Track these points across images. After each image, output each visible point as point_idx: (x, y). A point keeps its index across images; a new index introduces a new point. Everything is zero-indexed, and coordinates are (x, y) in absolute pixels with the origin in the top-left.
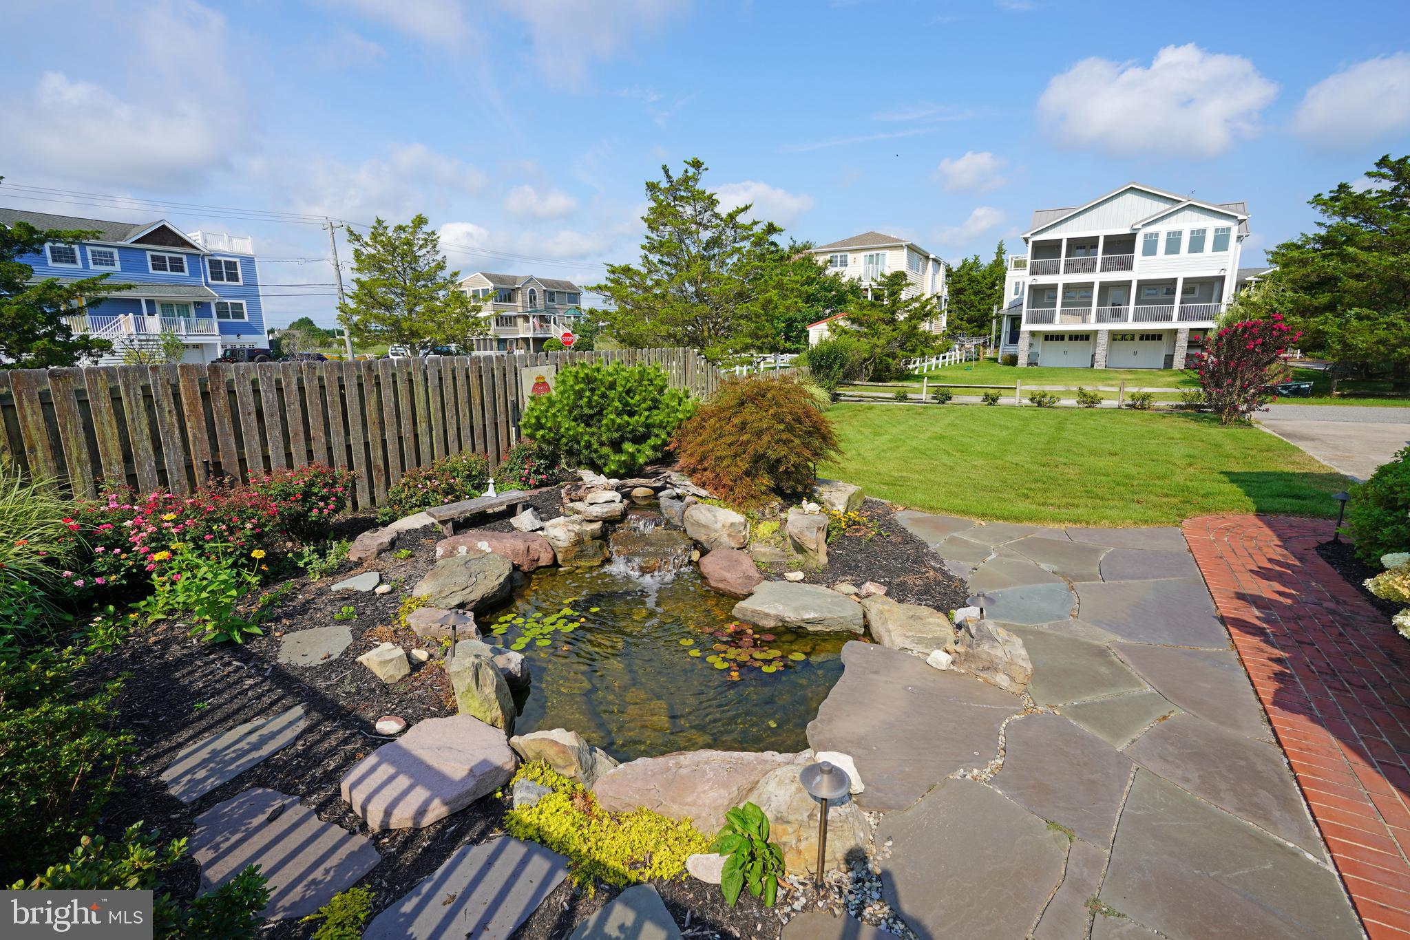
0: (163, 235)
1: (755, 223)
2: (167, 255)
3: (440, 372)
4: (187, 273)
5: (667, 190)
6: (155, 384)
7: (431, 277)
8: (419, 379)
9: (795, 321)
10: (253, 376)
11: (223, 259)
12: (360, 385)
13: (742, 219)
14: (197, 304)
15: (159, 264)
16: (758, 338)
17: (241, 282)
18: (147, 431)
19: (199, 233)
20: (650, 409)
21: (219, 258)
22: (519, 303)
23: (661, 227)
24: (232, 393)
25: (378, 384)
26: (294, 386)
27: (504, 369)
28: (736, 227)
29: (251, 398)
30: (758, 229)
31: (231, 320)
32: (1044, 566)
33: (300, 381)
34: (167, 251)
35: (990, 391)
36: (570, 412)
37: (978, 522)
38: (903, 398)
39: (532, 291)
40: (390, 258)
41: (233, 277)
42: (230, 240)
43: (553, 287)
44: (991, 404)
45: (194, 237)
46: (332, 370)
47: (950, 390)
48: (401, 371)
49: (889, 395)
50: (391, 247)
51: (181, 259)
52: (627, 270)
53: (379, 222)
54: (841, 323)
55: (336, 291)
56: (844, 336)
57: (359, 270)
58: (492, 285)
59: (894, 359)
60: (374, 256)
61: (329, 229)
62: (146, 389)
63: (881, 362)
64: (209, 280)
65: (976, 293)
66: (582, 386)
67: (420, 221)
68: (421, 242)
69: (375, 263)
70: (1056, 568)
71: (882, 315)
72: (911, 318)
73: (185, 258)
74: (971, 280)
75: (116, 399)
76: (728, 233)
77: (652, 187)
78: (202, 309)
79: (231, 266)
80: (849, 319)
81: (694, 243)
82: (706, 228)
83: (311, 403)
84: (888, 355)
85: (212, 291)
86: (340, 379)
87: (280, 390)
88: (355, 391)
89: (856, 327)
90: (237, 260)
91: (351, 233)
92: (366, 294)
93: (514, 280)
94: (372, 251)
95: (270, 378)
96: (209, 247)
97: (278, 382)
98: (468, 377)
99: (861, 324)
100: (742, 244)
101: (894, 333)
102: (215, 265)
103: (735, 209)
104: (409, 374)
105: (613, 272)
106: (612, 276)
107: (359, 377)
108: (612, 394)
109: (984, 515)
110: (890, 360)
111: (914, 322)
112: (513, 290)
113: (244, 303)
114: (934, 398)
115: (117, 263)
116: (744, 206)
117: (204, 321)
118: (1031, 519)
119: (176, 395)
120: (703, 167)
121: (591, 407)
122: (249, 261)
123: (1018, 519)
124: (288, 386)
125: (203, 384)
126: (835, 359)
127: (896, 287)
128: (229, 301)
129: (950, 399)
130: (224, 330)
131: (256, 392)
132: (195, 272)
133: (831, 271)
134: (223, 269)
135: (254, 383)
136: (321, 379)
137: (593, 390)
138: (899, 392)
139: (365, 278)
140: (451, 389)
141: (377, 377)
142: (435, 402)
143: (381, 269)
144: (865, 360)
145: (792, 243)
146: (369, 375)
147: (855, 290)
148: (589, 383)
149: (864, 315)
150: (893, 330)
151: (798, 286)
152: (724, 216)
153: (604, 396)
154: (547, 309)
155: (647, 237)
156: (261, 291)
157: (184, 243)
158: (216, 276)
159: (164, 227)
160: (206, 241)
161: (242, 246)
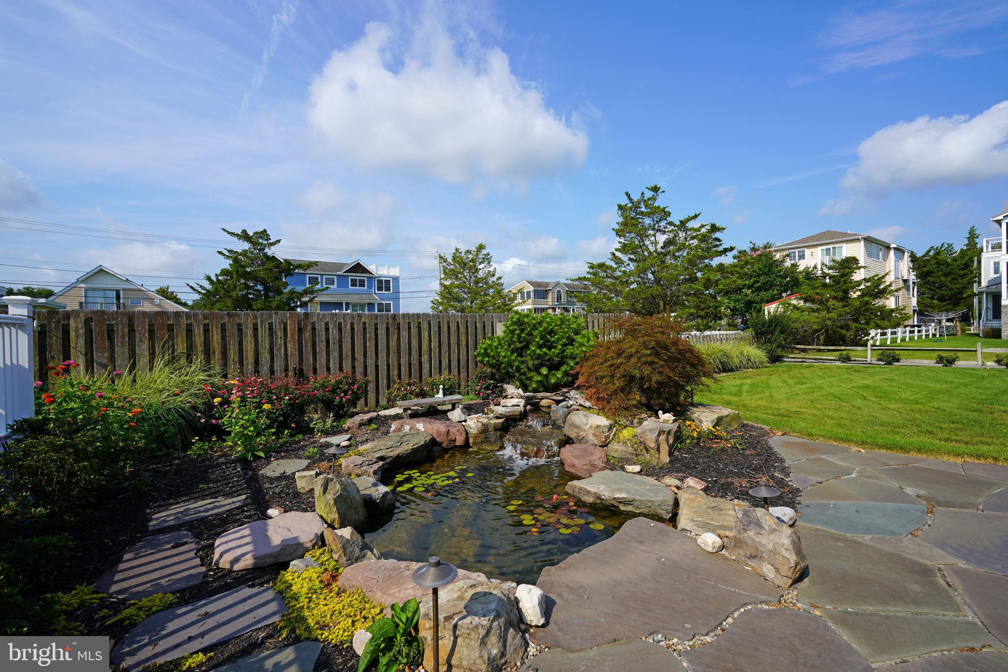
0: (358, 268)
1: (703, 226)
2: (358, 278)
3: (439, 323)
4: (366, 288)
5: (631, 208)
6: (276, 321)
7: (485, 280)
8: (425, 326)
10: (327, 320)
11: (384, 279)
12: (388, 329)
13: (690, 225)
14: (369, 304)
15: (354, 283)
16: (702, 310)
17: (391, 292)
18: (268, 347)
19: (374, 266)
21: (382, 279)
22: (550, 299)
23: (628, 235)
24: (314, 329)
25: (399, 328)
26: (349, 327)
27: (484, 323)
28: (686, 230)
29: (324, 333)
30: (703, 230)
32: (909, 490)
33: (352, 324)
34: (358, 276)
35: (944, 354)
36: (509, 346)
37: (855, 449)
38: (847, 359)
39: (559, 291)
40: (462, 270)
41: (388, 289)
42: (389, 269)
43: (573, 288)
44: (947, 366)
45: (372, 268)
46: (372, 319)
47: (897, 352)
48: (414, 321)
49: (833, 358)
50: (464, 265)
51: (364, 280)
52: (602, 266)
53: (457, 250)
54: (794, 302)
56: (796, 311)
57: (444, 279)
58: (532, 288)
59: (848, 331)
62: (271, 324)
63: (834, 332)
64: (377, 292)
65: (946, 275)
66: (515, 327)
67: (481, 247)
68: (481, 260)
69: (453, 274)
70: (922, 492)
71: (833, 293)
72: (862, 296)
73: (366, 279)
74: (939, 263)
75: (255, 329)
76: (681, 235)
77: (620, 207)
78: (371, 306)
79: (388, 282)
80: (801, 299)
81: (652, 243)
82: (664, 232)
83: (357, 338)
84: (842, 327)
85: (377, 297)
86: (376, 324)
87: (340, 329)
88: (384, 332)
89: (808, 305)
90: (391, 279)
91: (441, 257)
92: (447, 293)
93: (548, 284)
94: (452, 267)
95: (336, 321)
96: (379, 273)
97: (340, 324)
98: (458, 327)
99: (813, 301)
100: (691, 242)
101: (846, 309)
102: (380, 282)
103: (686, 217)
104: (419, 323)
105: (592, 268)
106: (591, 271)
107: (387, 324)
108: (536, 333)
109: (863, 443)
110: (844, 332)
111: (866, 299)
112: (546, 291)
113: (392, 303)
114: (880, 360)
115: (336, 283)
116: (693, 215)
118: (919, 450)
119: (285, 329)
120: (661, 190)
121: (520, 342)
122: (396, 279)
123: (903, 449)
124: (345, 327)
125: (299, 323)
126: (776, 326)
127: (847, 270)
128: (384, 302)
129: (898, 361)
131: (327, 329)
132: (370, 287)
133: (788, 263)
134: (384, 284)
135: (327, 324)
136: (364, 323)
137: (522, 331)
138: (841, 355)
139: (447, 283)
140: (446, 334)
141: (399, 324)
142: (435, 342)
143: (457, 277)
144: (817, 331)
147: (809, 275)
149: (817, 294)
150: (845, 306)
151: (737, 269)
152: (678, 223)
153: (530, 334)
154: (569, 302)
155: (620, 242)
156: (401, 295)
157: (367, 271)
158: (380, 289)
159: (359, 263)
160: (377, 269)
161: (394, 272)
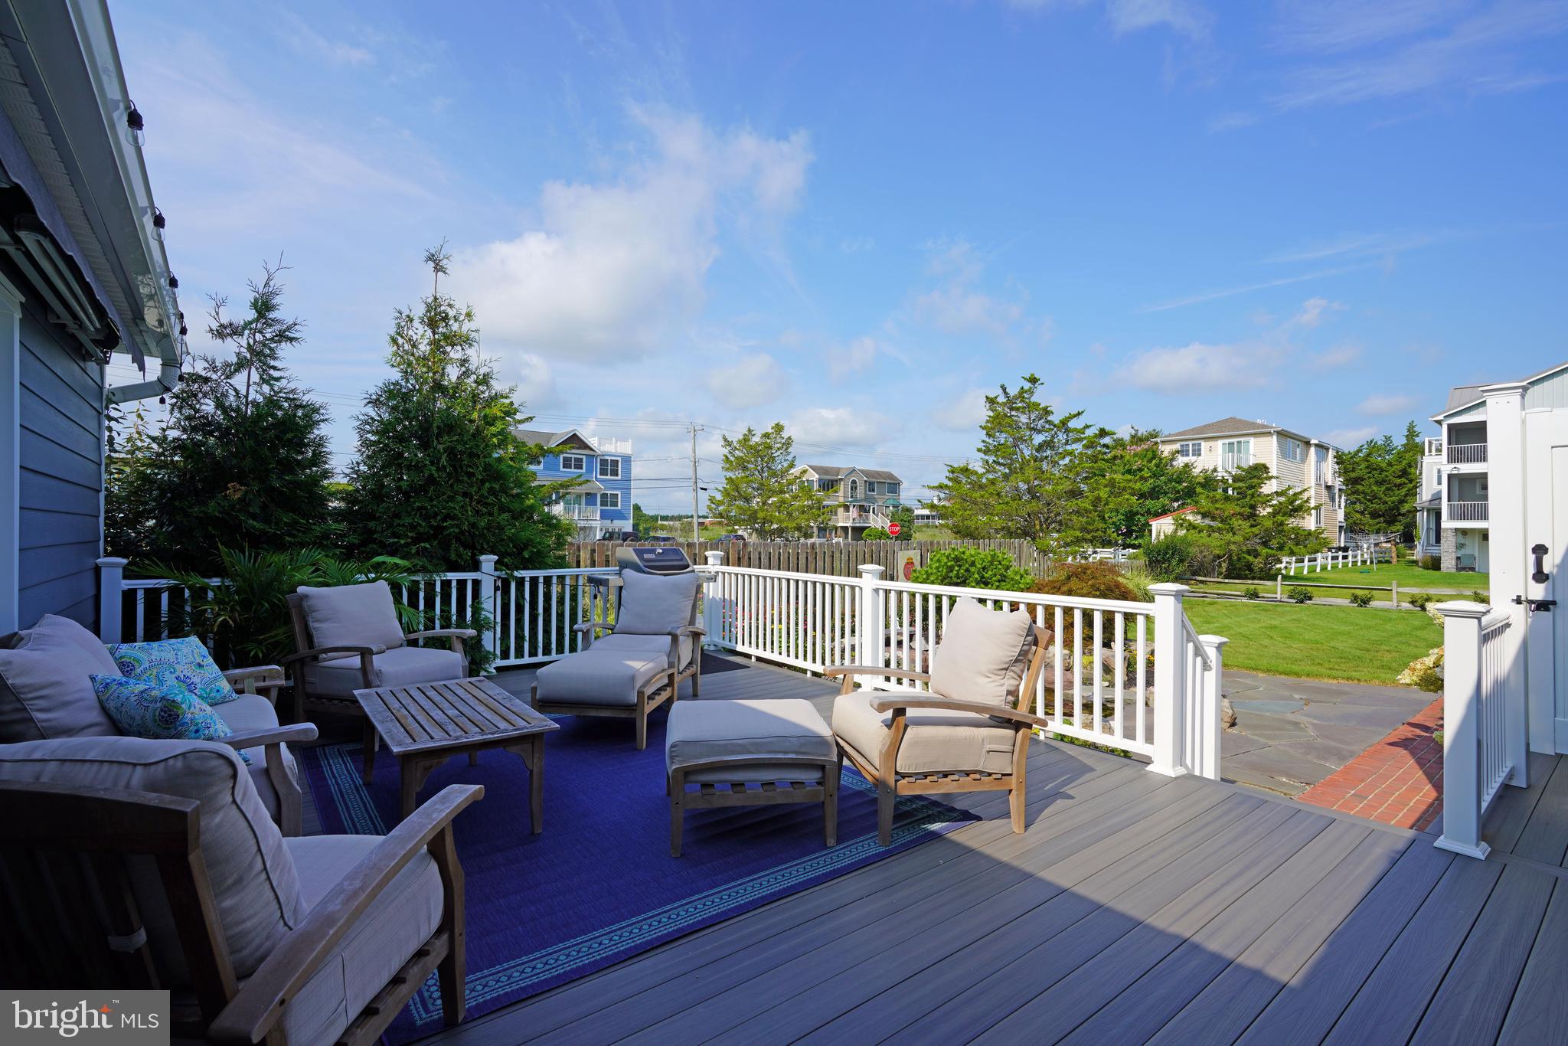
0: (575, 440)
1: (1087, 427)
2: (573, 456)
4: (584, 471)
5: (1004, 404)
7: (784, 472)
9: (1137, 513)
10: (759, 549)
11: (609, 458)
12: (807, 558)
13: (1072, 424)
14: (588, 494)
15: (567, 464)
16: (1089, 533)
17: (619, 477)
19: (596, 438)
20: (999, 581)
21: (607, 458)
22: (841, 493)
23: (997, 434)
24: (750, 558)
25: (816, 557)
26: (777, 557)
28: (1068, 431)
30: (1089, 432)
31: (609, 508)
32: (1297, 696)
33: (779, 553)
34: (574, 454)
35: (1359, 592)
37: (1261, 675)
38: (1254, 595)
39: (854, 482)
40: (753, 459)
41: (615, 473)
42: (616, 444)
43: (873, 477)
44: (1361, 606)
45: (593, 441)
47: (1308, 588)
49: (1239, 593)
50: (755, 451)
51: (582, 459)
52: (965, 470)
53: (750, 431)
54: (1190, 517)
55: (692, 484)
56: (1192, 531)
57: (727, 469)
58: (817, 476)
59: (1256, 557)
60: (742, 457)
61: (692, 432)
63: (1239, 559)
64: (598, 476)
65: (1379, 483)
67: (779, 428)
68: (779, 445)
69: (742, 464)
70: (1304, 697)
71: (1238, 509)
72: (1274, 514)
73: (584, 457)
74: (1371, 468)
76: (1060, 437)
77: (991, 401)
78: (590, 498)
79: (615, 463)
80: (1199, 513)
81: (1027, 447)
82: (1039, 432)
84: (1249, 552)
85: (599, 484)
87: (770, 558)
88: (804, 561)
89: (1207, 521)
90: (619, 459)
91: (725, 440)
92: (734, 491)
93: (838, 471)
94: (739, 454)
96: (602, 449)
97: (770, 553)
99: (1213, 519)
100: (1074, 446)
101: (1254, 529)
102: (604, 462)
103: (1068, 415)
104: (833, 552)
105: (953, 472)
107: (807, 553)
108: (973, 569)
109: (1268, 671)
110: (1251, 558)
111: (1279, 518)
112: (836, 481)
113: (619, 493)
114: (1291, 597)
116: (1076, 412)
117: (590, 508)
118: (1308, 675)
120: (1039, 382)
122: (627, 459)
123: (1297, 674)
124: (774, 556)
125: (739, 554)
126: (1173, 554)
127: (1255, 481)
128: (609, 492)
129: (1310, 598)
130: (604, 516)
131: (760, 559)
132: (590, 470)
133: (1180, 461)
134: (609, 466)
135: (760, 553)
136: (789, 553)
138: (1248, 590)
139: (730, 474)
143: (745, 468)
144: (1219, 557)
145: (1133, 433)
146: (812, 551)
147: (1209, 482)
148: (957, 562)
149: (1217, 509)
150: (1252, 526)
151: (1131, 484)
152: (1057, 422)
154: (866, 499)
155: (983, 441)
156: (632, 483)
157: (586, 447)
158: (603, 472)
159: (575, 435)
160: (600, 444)
161: (624, 448)
